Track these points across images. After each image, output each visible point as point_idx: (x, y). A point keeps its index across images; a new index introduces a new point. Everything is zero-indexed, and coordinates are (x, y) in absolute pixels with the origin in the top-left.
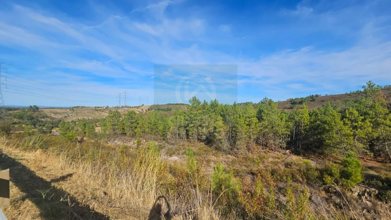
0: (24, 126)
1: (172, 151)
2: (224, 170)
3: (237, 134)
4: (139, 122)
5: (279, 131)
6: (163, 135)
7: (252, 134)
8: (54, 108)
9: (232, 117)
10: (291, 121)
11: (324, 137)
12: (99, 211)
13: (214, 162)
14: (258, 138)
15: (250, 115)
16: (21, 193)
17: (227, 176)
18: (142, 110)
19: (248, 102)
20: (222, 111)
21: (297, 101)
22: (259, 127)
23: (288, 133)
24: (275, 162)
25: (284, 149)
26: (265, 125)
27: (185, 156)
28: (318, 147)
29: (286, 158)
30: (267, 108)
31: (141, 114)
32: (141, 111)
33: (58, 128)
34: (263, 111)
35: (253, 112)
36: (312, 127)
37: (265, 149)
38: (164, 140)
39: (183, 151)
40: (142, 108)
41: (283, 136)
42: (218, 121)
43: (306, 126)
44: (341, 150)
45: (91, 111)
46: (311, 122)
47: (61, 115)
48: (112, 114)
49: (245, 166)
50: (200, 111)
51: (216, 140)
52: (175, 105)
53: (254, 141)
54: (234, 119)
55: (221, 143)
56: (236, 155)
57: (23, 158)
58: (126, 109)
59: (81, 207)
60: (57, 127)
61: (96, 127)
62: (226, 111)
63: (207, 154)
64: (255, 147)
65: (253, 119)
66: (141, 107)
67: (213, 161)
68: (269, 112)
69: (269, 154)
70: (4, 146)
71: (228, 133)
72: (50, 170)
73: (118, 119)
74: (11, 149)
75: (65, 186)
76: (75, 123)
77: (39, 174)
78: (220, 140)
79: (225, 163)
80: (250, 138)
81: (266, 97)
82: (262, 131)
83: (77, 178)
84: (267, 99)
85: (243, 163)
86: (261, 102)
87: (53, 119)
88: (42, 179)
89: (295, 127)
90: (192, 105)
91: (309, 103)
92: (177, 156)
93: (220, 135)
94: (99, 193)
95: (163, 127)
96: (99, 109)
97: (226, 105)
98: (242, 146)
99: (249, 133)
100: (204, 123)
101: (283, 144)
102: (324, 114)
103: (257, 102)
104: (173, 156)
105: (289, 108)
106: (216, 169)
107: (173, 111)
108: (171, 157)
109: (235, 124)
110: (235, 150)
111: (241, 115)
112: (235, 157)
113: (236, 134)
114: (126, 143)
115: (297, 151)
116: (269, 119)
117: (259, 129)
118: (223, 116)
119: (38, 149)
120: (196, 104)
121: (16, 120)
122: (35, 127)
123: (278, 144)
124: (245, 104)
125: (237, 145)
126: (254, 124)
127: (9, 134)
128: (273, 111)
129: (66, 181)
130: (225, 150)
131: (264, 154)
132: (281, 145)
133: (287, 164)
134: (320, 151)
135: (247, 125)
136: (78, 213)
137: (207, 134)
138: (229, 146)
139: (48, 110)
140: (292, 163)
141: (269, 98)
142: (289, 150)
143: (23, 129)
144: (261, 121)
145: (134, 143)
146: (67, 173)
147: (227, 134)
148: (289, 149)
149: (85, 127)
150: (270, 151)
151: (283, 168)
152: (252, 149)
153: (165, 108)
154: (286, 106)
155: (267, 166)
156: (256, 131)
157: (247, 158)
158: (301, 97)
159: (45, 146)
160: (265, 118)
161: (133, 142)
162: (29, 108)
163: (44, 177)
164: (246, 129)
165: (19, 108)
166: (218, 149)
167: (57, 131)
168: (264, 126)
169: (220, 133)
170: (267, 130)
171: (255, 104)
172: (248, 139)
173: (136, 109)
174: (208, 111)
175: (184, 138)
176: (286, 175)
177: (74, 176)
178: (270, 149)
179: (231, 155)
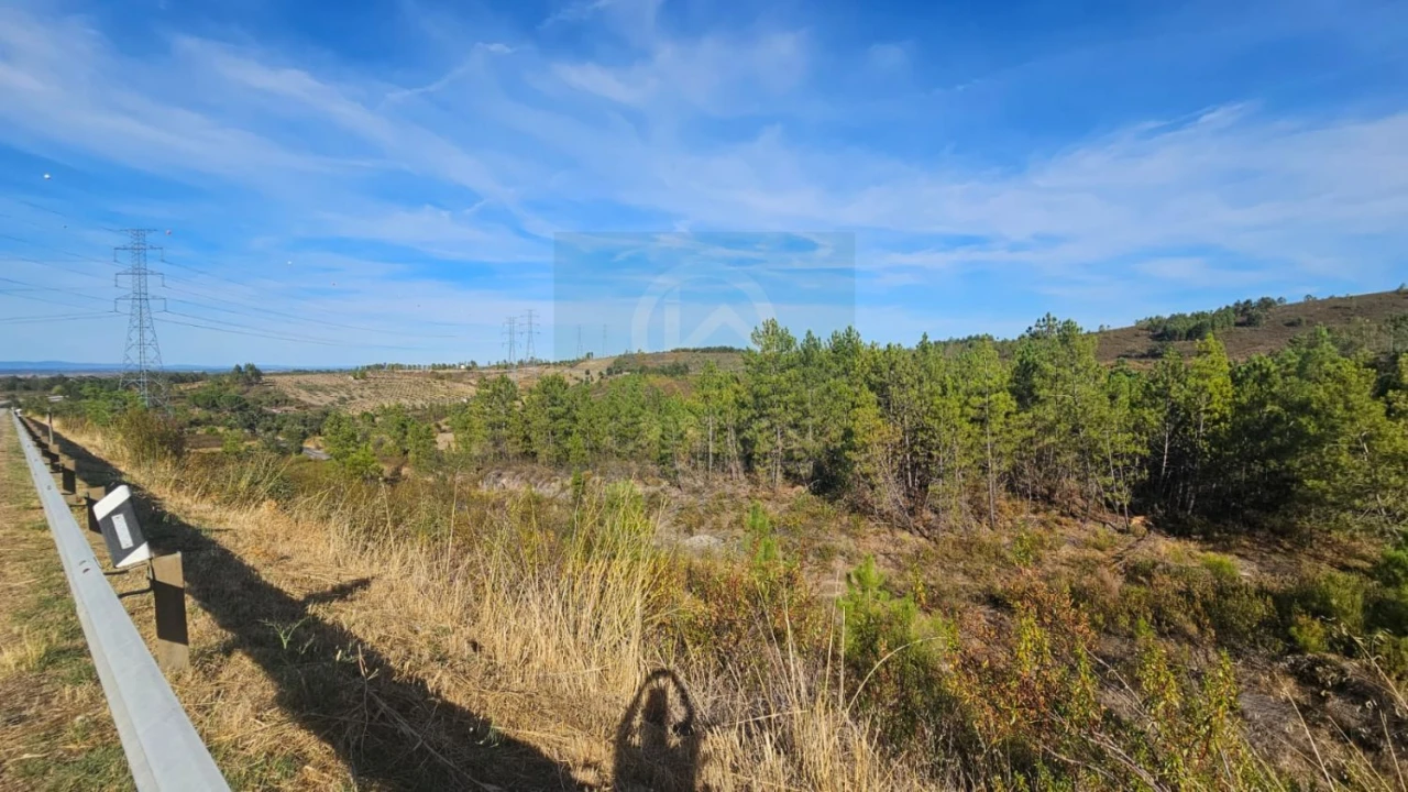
0: (221, 430)
1: (693, 516)
2: (886, 586)
3: (935, 453)
4: (578, 414)
5: (1104, 441)
6: (661, 459)
7: (993, 455)
8: (305, 372)
9: (914, 393)
10: (1154, 406)
11: (1297, 464)
12: (458, 699)
13: (845, 558)
14: (1014, 470)
15: (984, 383)
16: (219, 631)
17: (896, 605)
18: (588, 373)
19: (974, 335)
20: (877, 370)
21: (1180, 327)
22: (1022, 428)
23: (1139, 450)
24: (1086, 560)
25: (1122, 512)
26: (1044, 419)
27: (739, 532)
28: (1271, 508)
29: (1130, 547)
30: (1053, 354)
31: (585, 389)
32: (584, 377)
33: (322, 438)
34: (1036, 366)
35: (999, 373)
36: (1245, 427)
37: (1046, 511)
38: (664, 475)
39: (733, 516)
40: (587, 368)
41: (1120, 464)
42: (858, 406)
43: (1216, 422)
44: (1373, 520)
45: (420, 379)
46: (1240, 409)
47: (327, 393)
48: (487, 387)
49: (965, 573)
50: (791, 372)
51: (854, 479)
52: (701, 355)
53: (999, 480)
54: (919, 398)
55: (873, 487)
56: (928, 530)
57: (222, 526)
58: (535, 369)
59: (400, 684)
60: (319, 433)
61: (440, 435)
62: (891, 369)
63: (820, 528)
64: (1003, 503)
65: (997, 399)
66: (582, 361)
67: (843, 554)
68: (1061, 370)
69: (1058, 530)
70: (168, 489)
71: (899, 452)
72: (303, 565)
73: (508, 404)
74: (187, 501)
75: (347, 616)
76: (373, 421)
77: (271, 576)
78: (866, 476)
79: (889, 562)
80: (984, 469)
81: (1048, 315)
82: (1032, 443)
83: (383, 595)
84: (1051, 323)
85: (958, 561)
86: (1027, 335)
87: (306, 407)
88: (279, 592)
89: (1170, 427)
90: (763, 351)
91: (1229, 333)
92: (712, 534)
93: (867, 460)
94: (456, 643)
95: (660, 432)
96: (447, 371)
97: (888, 346)
98: (953, 501)
99: (982, 452)
100: (806, 414)
101: (1116, 494)
102: (1301, 372)
103: (1013, 336)
104: (697, 534)
105: (1143, 356)
106: (854, 580)
107: (696, 373)
108: (692, 535)
109: (926, 418)
110: (928, 515)
111: (949, 383)
112: (928, 538)
113: (930, 456)
114: (536, 485)
115: (1176, 520)
116: (1060, 396)
117: (1019, 435)
118: (880, 389)
119: (263, 500)
120: (777, 347)
121: (198, 413)
122: (255, 436)
123: (1099, 494)
124: (961, 342)
125: (936, 496)
126: (1001, 418)
127: (178, 453)
128: (1079, 366)
129: (352, 600)
130: (887, 513)
131: (1039, 532)
132: (1108, 495)
133: (1135, 569)
134: (1278, 522)
135: (973, 421)
136: (389, 700)
137: (820, 456)
138: (901, 499)
139: (288, 378)
140: (1154, 565)
141: (1061, 318)
142: (1141, 518)
143: (220, 440)
144: (1029, 407)
145: (564, 488)
146: (352, 578)
147: (894, 453)
148: (1144, 514)
149: (406, 433)
150: (1063, 519)
151: (1117, 583)
152: (993, 511)
153: (666, 366)
154: (1129, 348)
155: (1053, 574)
156: (1008, 442)
157: (972, 545)
158: (1197, 310)
159: (286, 492)
160: (1043, 393)
161: (559, 482)
162: (233, 373)
163: (286, 587)
164: (969, 436)
165: (204, 373)
166: (861, 509)
167: (319, 448)
168: (1039, 425)
169: (866, 451)
170: (1052, 439)
171: (1004, 342)
172: (975, 473)
173: (567, 371)
174: (823, 370)
175: (734, 470)
176: (1130, 612)
177: (374, 586)
178: (1065, 511)
179: (911, 532)
